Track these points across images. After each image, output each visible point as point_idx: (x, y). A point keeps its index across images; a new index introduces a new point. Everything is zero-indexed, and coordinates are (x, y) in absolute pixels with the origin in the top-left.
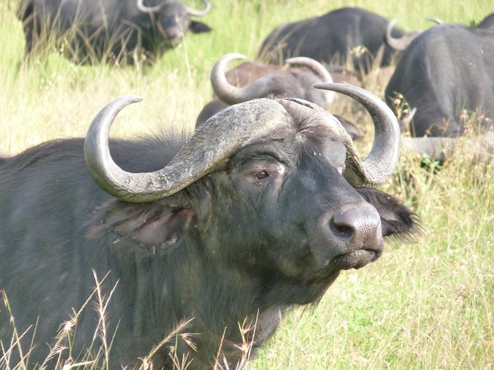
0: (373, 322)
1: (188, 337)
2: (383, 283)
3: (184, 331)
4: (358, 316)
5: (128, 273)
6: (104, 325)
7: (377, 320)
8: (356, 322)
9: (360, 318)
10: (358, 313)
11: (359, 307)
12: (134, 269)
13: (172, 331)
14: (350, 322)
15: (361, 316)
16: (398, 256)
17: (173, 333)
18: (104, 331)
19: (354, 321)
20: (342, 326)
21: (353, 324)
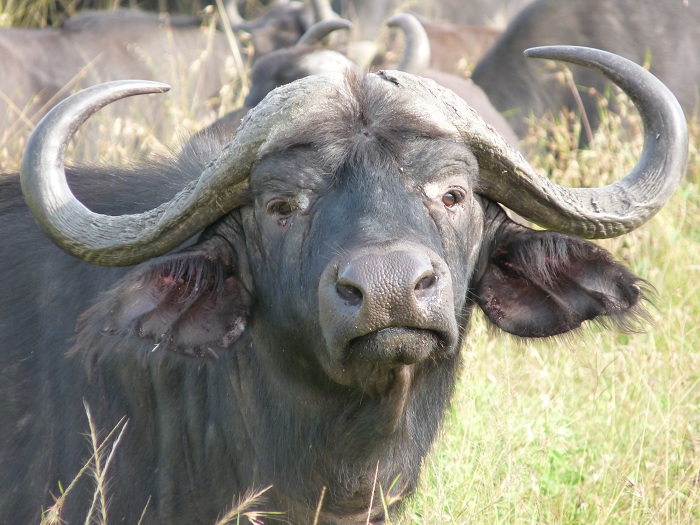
0: (585, 476)
1: (258, 518)
2: (600, 407)
3: (252, 508)
4: (559, 467)
5: (142, 405)
6: (103, 501)
7: (591, 473)
8: (557, 478)
9: (563, 470)
10: (557, 461)
11: (561, 450)
12: (151, 395)
13: (230, 509)
14: (545, 478)
15: (564, 466)
16: (626, 357)
17: (232, 513)
18: (104, 512)
19: (551, 475)
20: (529, 487)
21: (551, 483)
